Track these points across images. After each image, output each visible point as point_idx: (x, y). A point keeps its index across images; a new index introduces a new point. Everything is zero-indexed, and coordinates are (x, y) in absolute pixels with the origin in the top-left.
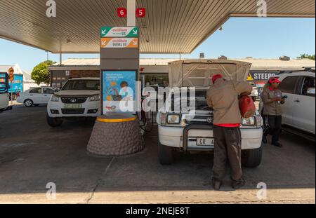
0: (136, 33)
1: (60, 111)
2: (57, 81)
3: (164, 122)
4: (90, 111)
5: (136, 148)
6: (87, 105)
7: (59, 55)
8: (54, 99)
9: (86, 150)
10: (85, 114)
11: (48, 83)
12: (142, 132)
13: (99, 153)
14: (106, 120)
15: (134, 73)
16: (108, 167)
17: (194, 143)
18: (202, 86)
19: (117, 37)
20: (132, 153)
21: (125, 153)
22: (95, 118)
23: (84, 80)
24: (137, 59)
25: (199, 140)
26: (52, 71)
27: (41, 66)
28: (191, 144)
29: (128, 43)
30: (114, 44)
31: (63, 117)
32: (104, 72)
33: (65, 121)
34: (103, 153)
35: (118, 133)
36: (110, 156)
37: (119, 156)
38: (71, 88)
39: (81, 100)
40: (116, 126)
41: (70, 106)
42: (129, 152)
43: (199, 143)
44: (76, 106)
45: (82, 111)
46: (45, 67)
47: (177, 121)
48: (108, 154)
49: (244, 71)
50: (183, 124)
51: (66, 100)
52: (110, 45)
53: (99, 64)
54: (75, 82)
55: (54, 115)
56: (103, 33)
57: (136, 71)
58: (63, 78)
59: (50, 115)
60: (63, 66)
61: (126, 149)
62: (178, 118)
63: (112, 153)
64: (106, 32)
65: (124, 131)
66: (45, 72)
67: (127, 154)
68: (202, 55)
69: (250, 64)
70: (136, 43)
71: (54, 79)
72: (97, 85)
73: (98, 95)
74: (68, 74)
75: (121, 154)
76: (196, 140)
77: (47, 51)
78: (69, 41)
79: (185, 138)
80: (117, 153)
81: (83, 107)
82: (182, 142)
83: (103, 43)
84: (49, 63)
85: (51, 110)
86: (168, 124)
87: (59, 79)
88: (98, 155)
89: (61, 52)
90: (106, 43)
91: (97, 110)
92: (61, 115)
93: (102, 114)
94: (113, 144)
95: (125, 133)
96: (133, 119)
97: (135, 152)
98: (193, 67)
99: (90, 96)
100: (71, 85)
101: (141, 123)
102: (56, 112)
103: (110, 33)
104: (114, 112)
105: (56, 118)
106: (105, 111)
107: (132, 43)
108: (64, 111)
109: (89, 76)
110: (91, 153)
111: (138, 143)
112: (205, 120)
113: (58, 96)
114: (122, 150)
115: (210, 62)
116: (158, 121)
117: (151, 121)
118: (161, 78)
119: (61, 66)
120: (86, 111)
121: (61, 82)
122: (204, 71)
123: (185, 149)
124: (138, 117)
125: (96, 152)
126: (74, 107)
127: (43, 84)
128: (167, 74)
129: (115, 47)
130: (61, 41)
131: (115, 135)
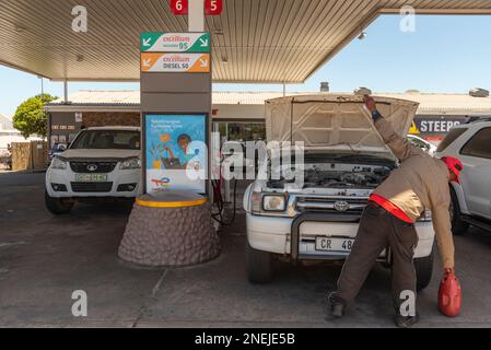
0: (205, 44)
1: (69, 187)
2: (59, 133)
3: (257, 208)
4: (122, 187)
5: (205, 254)
6: (117, 176)
7: (62, 83)
8: (57, 165)
9: (118, 257)
10: (113, 192)
11: (44, 135)
12: (217, 225)
13: (141, 262)
14: (153, 204)
15: (203, 118)
16: (157, 286)
17: (311, 246)
18: (326, 143)
19: (172, 51)
20: (198, 263)
21: (187, 262)
22: (133, 199)
23: (109, 131)
24: (209, 93)
25: (319, 240)
26: (50, 114)
27: (31, 105)
28: (305, 248)
29: (191, 64)
30: (166, 66)
31: (74, 198)
32: (147, 117)
33: (77, 203)
34: (148, 262)
35: (173, 227)
36: (160, 266)
37: (175, 267)
38: (87, 146)
39: (106, 166)
40: (171, 213)
41: (86, 177)
42: (193, 260)
43: (319, 247)
44: (98, 178)
45: (107, 186)
46: (38, 107)
47: (281, 207)
48: (156, 264)
49: (405, 117)
50: (291, 212)
51: (78, 166)
52: (158, 66)
53: (139, 102)
54: (93, 135)
55: (59, 194)
56: (145, 44)
57: (207, 114)
58: (72, 127)
59: (52, 193)
60: (70, 104)
61: (188, 255)
62: (282, 201)
63: (163, 263)
64: (152, 43)
65: (184, 224)
66: (39, 114)
67: (190, 265)
68: (324, 86)
69: (416, 104)
70: (205, 64)
71: (55, 127)
72: (136, 140)
73: (136, 157)
74: (79, 119)
75: (179, 263)
76: (314, 241)
77: (40, 76)
78: (80, 58)
79: (295, 236)
80: (172, 263)
81: (110, 180)
82: (289, 244)
83: (145, 64)
84: (46, 99)
85: (53, 185)
86: (264, 212)
87: (64, 127)
88: (139, 265)
89: (67, 79)
90: (152, 63)
91: (134, 185)
92: (70, 193)
93: (145, 192)
94: (165, 246)
95: (187, 227)
96: (201, 202)
97: (204, 261)
98: (312, 109)
99: (122, 160)
100: (87, 139)
101: (215, 210)
102: (62, 188)
103: (159, 45)
104: (167, 190)
105: (62, 199)
106: (151, 187)
107: (198, 63)
108: (76, 186)
109: (118, 124)
110: (126, 262)
111: (209, 246)
112: (331, 206)
113: (64, 159)
114: (181, 257)
115: (342, 100)
116: (245, 207)
117: (231, 207)
118: (249, 129)
119: (66, 104)
120: (115, 187)
121: (66, 133)
122: (331, 115)
123: (294, 256)
124: (208, 200)
125: (135, 260)
126: (94, 180)
127: (34, 138)
128: (263, 120)
129: (167, 70)
130: (65, 57)
131: (169, 230)
